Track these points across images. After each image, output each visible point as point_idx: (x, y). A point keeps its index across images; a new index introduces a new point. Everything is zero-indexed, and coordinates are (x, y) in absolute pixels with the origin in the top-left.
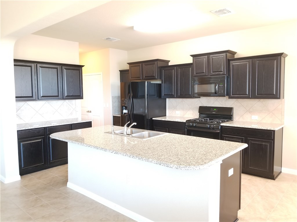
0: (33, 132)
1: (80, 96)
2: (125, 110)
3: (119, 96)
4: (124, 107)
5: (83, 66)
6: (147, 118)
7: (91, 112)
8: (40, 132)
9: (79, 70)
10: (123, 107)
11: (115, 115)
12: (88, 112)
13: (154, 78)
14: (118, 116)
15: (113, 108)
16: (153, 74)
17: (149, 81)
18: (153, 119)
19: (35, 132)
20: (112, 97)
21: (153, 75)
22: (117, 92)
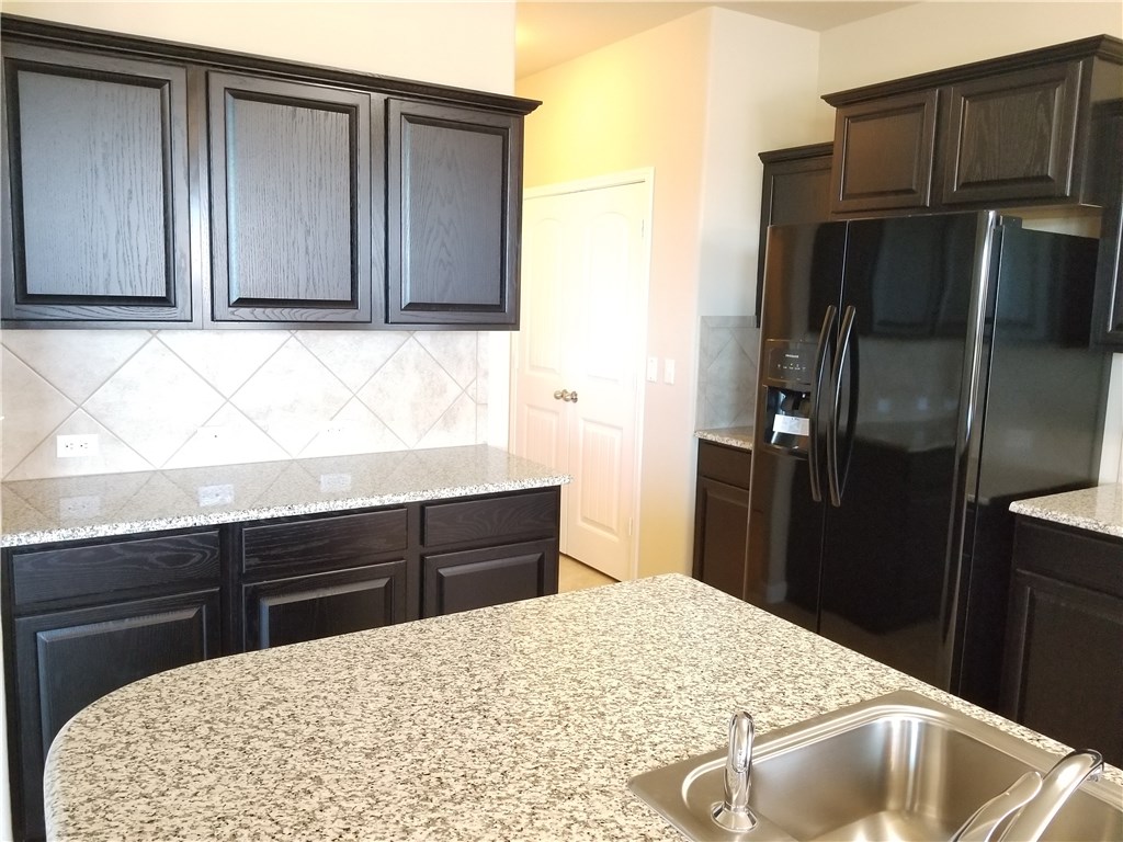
0: (129, 555)
1: (499, 308)
2: (790, 413)
3: (743, 318)
4: (782, 396)
5: (531, 106)
6: (970, 496)
7: (575, 400)
8: (186, 559)
9: (502, 132)
10: (774, 391)
11: (710, 437)
12: (562, 396)
13: (1043, 194)
14: (734, 443)
15: (702, 387)
16: (1041, 158)
17: (1014, 212)
18: (1014, 507)
19: (152, 557)
20: (704, 319)
21: (1037, 171)
22: (737, 292)
